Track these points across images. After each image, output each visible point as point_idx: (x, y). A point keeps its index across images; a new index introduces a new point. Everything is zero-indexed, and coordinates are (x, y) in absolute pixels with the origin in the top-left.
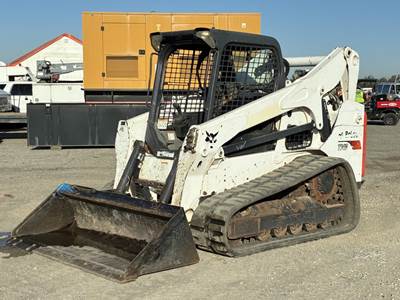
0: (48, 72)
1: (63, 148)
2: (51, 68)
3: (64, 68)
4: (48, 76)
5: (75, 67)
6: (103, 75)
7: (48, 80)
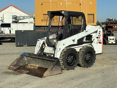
0: (16, 19)
1: (28, 46)
2: (17, 18)
3: (22, 18)
4: (16, 21)
5: (25, 17)
6: (42, 20)
7: (16, 22)
